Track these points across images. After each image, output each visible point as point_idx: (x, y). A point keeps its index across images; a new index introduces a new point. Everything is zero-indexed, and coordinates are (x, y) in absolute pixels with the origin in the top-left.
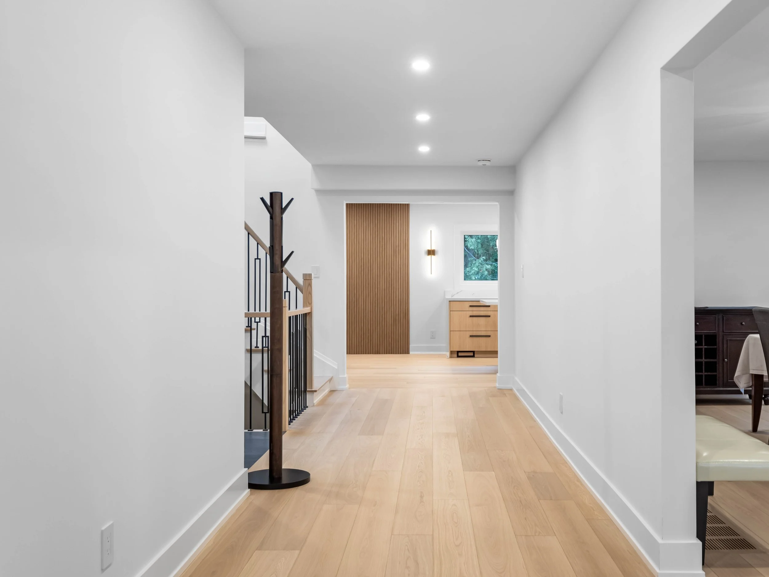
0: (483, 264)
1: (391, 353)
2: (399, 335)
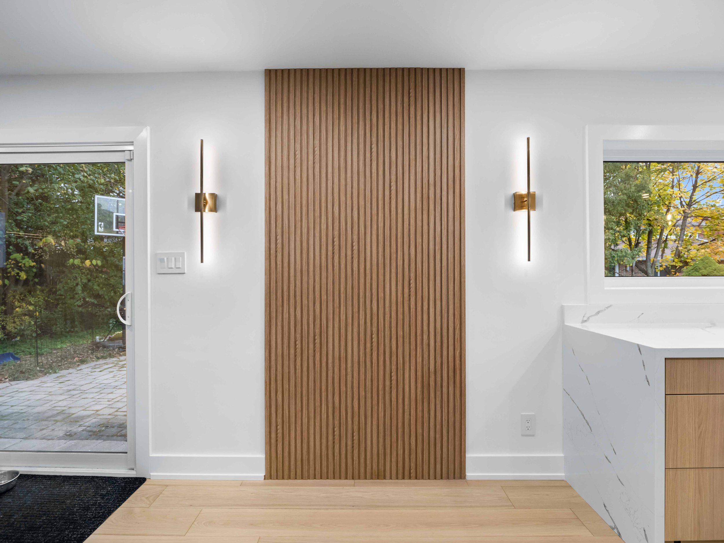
1: (416, 478)
2: (438, 427)
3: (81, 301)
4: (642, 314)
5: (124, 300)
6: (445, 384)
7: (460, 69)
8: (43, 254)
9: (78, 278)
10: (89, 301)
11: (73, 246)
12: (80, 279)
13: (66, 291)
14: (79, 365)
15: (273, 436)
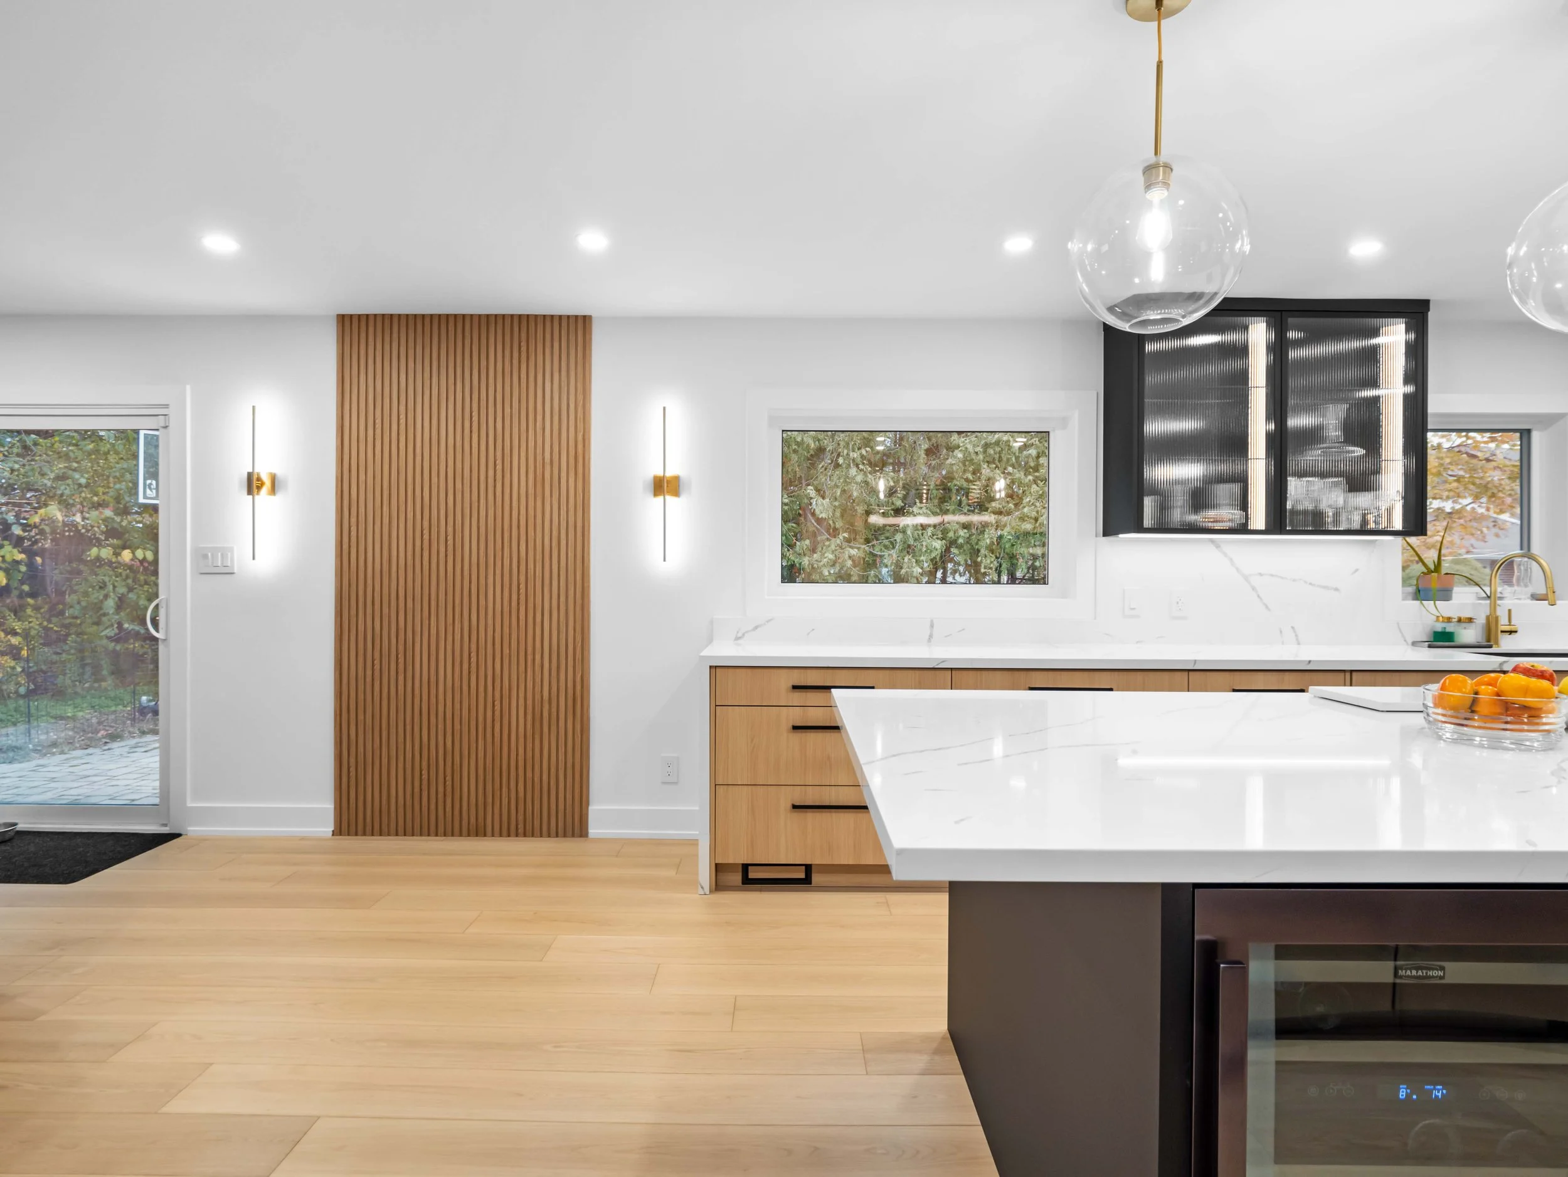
0: (843, 547)
1: (525, 835)
2: (553, 770)
3: (113, 630)
4: (813, 630)
5: (157, 606)
6: (562, 716)
7: (585, 317)
8: (38, 537)
9: (108, 584)
10: (130, 629)
11: (99, 523)
12: (111, 587)
13: (84, 608)
14: (106, 743)
15: (345, 779)
